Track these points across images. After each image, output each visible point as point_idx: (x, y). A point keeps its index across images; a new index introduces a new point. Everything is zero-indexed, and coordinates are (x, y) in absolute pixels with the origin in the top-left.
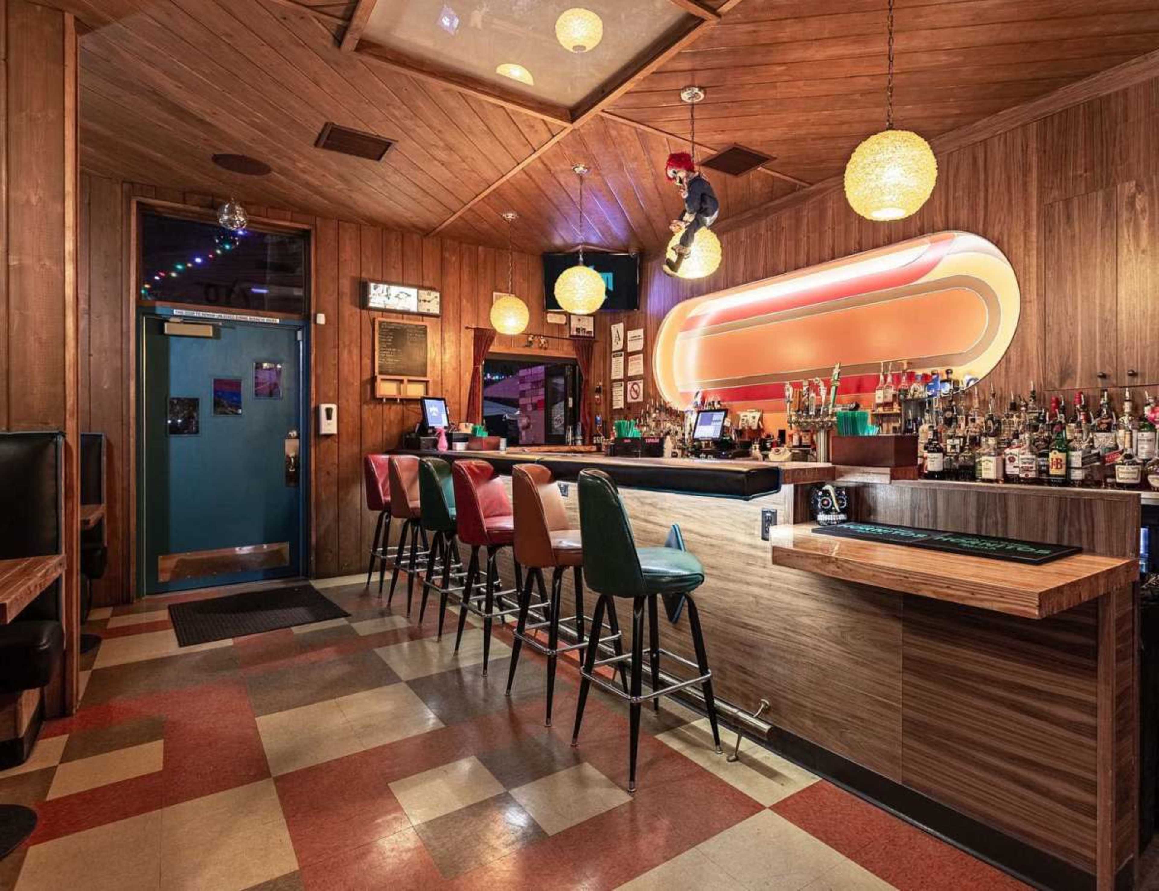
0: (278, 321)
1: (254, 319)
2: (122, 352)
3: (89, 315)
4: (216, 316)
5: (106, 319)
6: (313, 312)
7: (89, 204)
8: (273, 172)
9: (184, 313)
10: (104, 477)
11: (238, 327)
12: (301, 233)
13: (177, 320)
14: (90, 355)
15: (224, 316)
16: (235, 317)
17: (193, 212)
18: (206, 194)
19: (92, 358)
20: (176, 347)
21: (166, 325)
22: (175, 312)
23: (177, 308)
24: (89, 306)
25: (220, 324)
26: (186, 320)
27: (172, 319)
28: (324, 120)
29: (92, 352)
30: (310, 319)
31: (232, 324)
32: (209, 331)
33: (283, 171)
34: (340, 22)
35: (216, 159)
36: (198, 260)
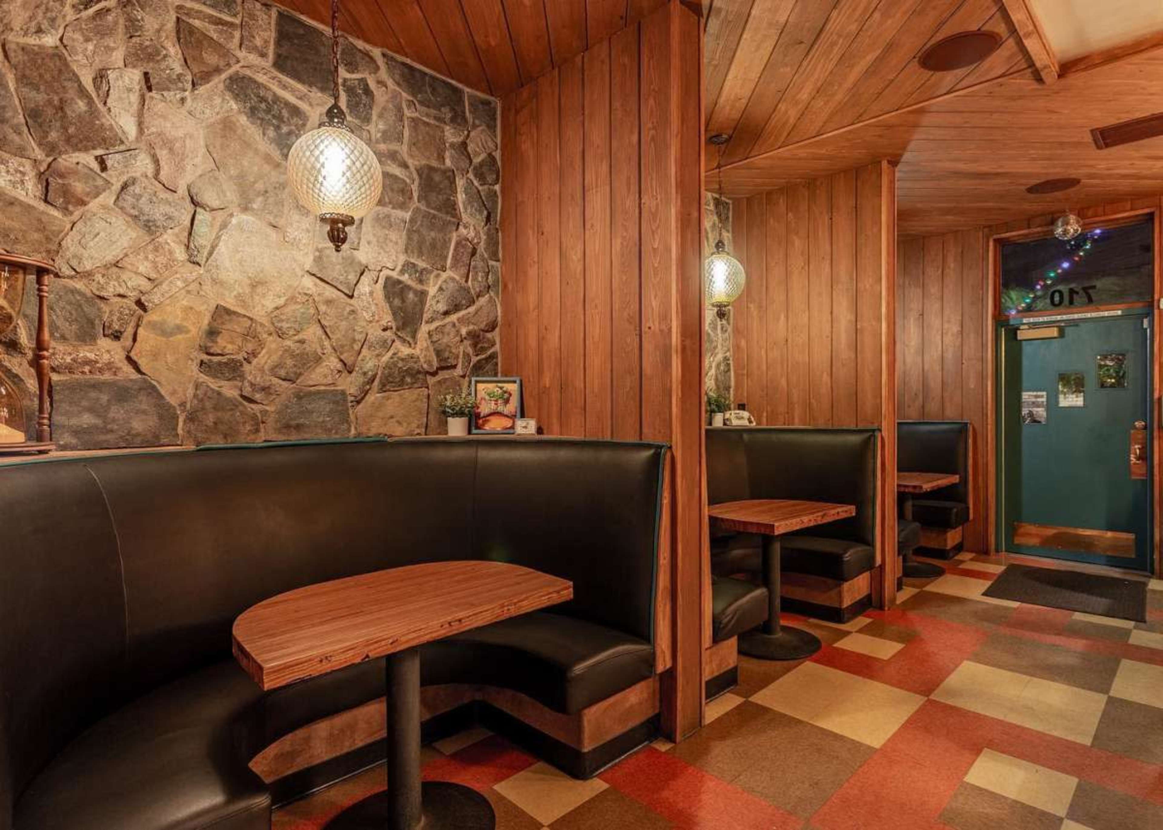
0: (1119, 313)
1: (1094, 315)
2: (983, 360)
3: (962, 334)
4: (1059, 318)
5: (972, 336)
6: (1156, 297)
7: (962, 252)
8: (1083, 181)
9: (1032, 320)
10: (971, 454)
11: (1081, 324)
12: (1147, 218)
13: (1026, 327)
14: (962, 364)
15: (1065, 317)
16: (1076, 316)
17: (1038, 233)
18: (1043, 214)
19: (964, 366)
20: (1027, 349)
21: (1019, 332)
22: (1025, 321)
23: (1026, 317)
24: (962, 327)
25: (1063, 324)
26: (1034, 326)
27: (1022, 327)
28: (1088, 130)
29: (964, 361)
30: (1153, 306)
31: (1075, 323)
32: (1054, 332)
33: (1091, 176)
34: (1030, 70)
35: (1030, 190)
36: (1066, 265)
